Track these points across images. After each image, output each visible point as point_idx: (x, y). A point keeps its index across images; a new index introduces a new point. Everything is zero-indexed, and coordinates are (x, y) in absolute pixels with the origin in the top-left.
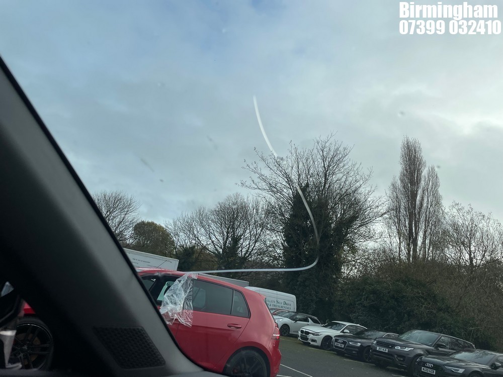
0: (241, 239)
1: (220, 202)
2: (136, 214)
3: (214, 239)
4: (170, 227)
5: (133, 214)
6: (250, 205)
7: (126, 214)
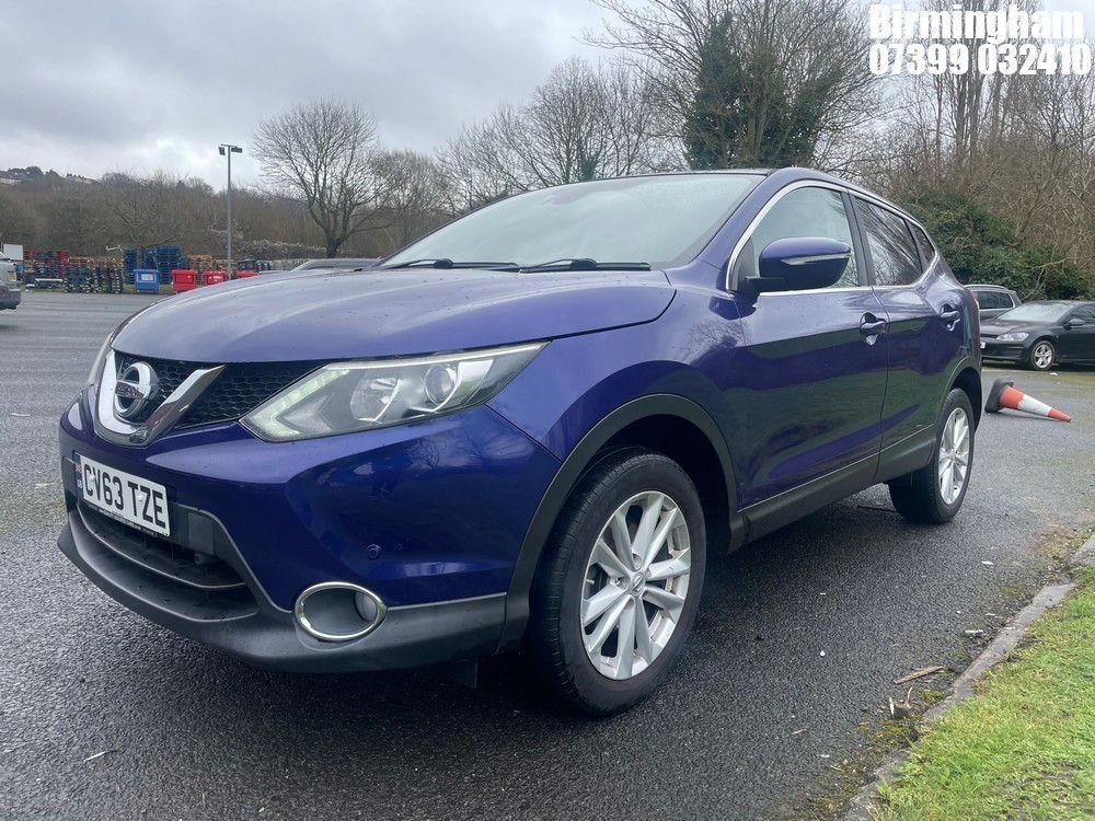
0: (597, 162)
1: (541, 86)
2: (373, 142)
3: (541, 170)
4: (448, 160)
5: (367, 144)
6: (608, 84)
7: (354, 148)
